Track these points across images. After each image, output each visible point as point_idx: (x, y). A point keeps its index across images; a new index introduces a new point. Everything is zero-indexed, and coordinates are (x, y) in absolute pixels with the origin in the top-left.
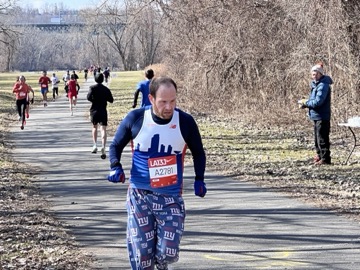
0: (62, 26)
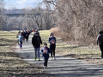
0: (15, 15)
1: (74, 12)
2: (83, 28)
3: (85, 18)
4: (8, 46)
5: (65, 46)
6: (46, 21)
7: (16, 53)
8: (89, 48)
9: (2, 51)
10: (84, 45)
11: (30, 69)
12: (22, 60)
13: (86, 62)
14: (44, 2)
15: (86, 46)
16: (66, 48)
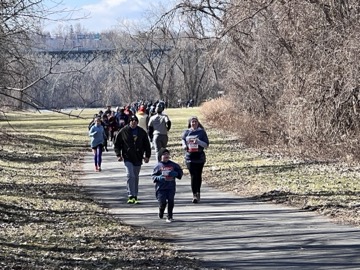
1: (285, 45)
2: (317, 102)
3: (324, 65)
4: (53, 164)
5: (255, 163)
6: (188, 76)
7: (81, 187)
8: (338, 170)
9: (35, 181)
10: (319, 160)
11: (132, 245)
12: (105, 214)
13: (328, 220)
14: (181, 9)
15: (327, 163)
16: (257, 171)
